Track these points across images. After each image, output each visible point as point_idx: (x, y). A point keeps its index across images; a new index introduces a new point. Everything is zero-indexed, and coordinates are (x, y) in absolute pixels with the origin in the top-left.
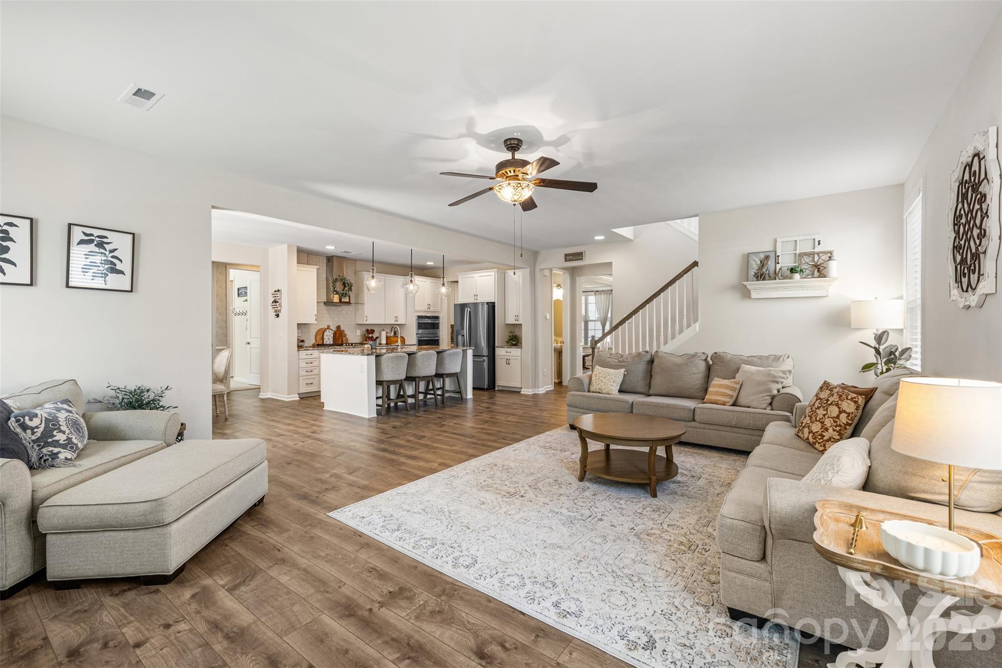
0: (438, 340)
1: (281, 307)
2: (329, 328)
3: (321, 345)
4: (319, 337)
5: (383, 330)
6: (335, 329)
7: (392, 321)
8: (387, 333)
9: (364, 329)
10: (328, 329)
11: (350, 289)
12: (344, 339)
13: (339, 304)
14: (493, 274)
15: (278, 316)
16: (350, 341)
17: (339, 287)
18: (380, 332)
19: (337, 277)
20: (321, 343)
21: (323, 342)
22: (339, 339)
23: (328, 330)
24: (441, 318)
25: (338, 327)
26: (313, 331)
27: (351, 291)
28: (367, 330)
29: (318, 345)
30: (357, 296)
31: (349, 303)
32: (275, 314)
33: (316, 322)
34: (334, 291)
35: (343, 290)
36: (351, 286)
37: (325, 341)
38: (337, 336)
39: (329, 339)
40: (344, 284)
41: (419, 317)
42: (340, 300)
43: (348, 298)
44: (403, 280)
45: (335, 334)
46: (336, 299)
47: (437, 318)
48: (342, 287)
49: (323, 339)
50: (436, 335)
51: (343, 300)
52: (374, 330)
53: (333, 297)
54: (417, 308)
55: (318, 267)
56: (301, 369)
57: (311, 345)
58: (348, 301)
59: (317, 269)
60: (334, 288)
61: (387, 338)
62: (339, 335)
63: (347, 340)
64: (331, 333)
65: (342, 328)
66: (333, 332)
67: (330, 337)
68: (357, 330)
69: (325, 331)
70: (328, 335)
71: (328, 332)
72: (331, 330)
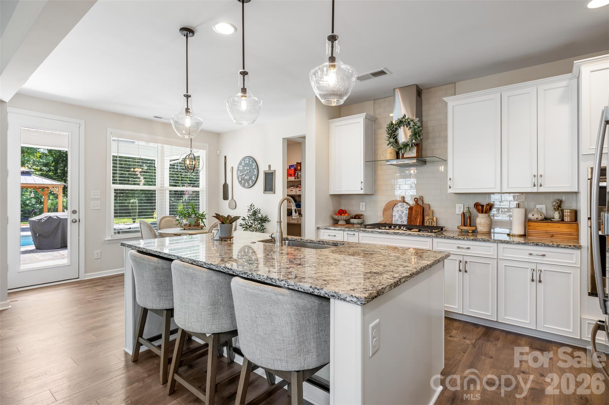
2: (403, 200)
4: (387, 213)
5: (518, 206)
6: (412, 203)
9: (471, 202)
10: (401, 201)
12: (427, 218)
21: (391, 221)
23: (400, 204)
25: (419, 200)
26: (381, 205)
28: (478, 206)
37: (394, 219)
38: (414, 212)
39: (401, 217)
43: (415, 150)
45: (411, 209)
49: (392, 216)
51: (406, 155)
58: (415, 155)
62: (416, 211)
63: (432, 220)
64: (404, 208)
65: (426, 201)
66: (409, 207)
67: (402, 214)
68: (457, 204)
69: (396, 206)
70: (400, 210)
71: (400, 207)
72: (405, 204)
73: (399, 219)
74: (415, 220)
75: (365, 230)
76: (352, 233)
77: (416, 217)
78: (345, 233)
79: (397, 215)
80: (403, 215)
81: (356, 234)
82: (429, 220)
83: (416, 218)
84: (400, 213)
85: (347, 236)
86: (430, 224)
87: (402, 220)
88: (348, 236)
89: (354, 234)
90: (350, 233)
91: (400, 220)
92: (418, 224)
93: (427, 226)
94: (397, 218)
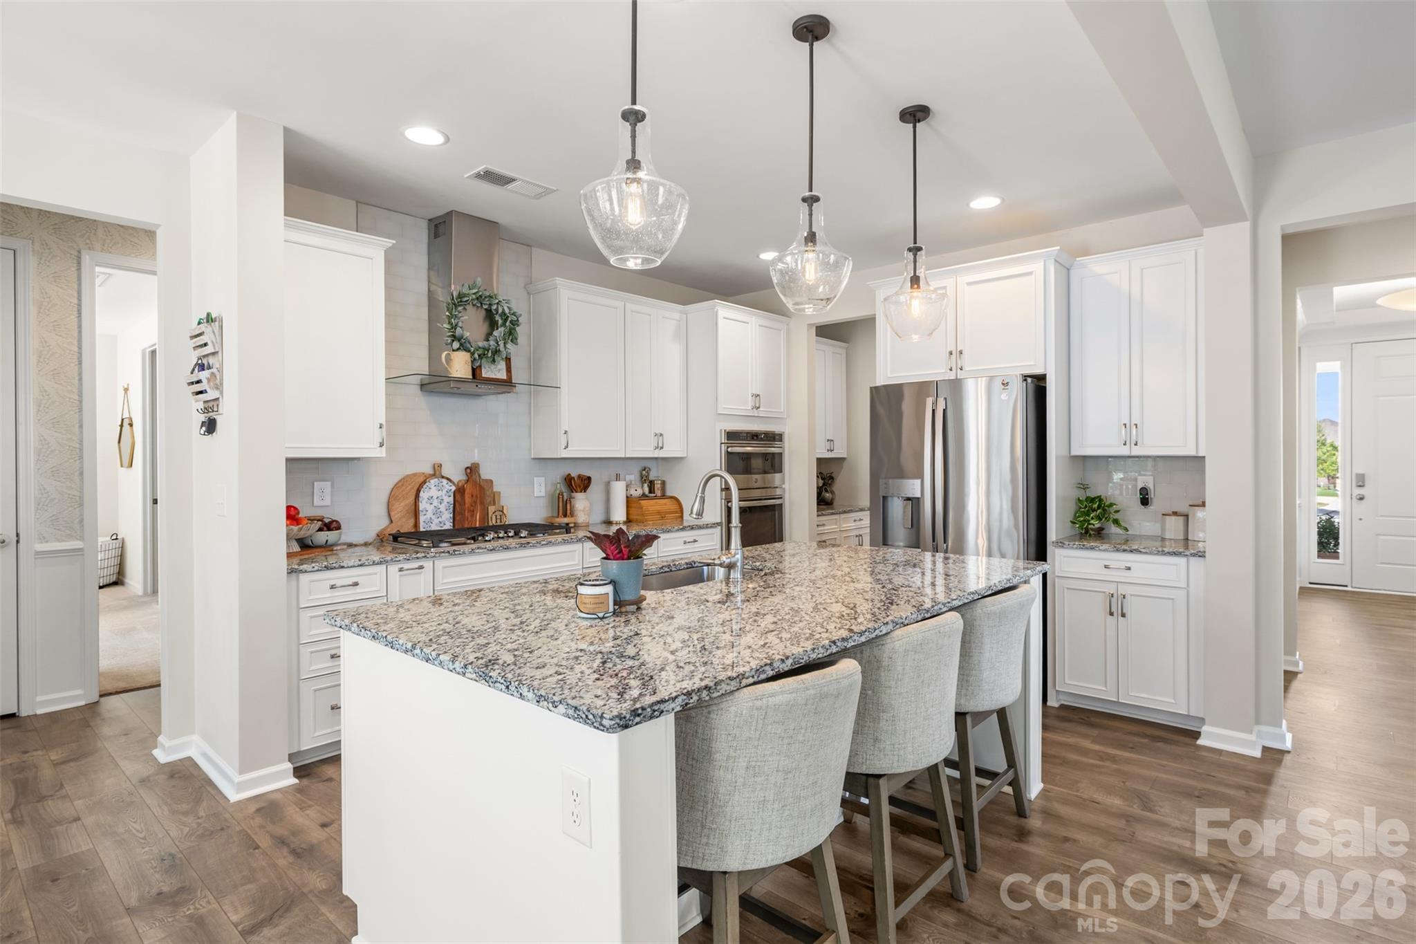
0: (781, 505)
1: (219, 387)
2: (437, 472)
3: (408, 535)
4: (402, 507)
5: (618, 478)
6: (458, 476)
7: (644, 449)
8: (628, 487)
9: (557, 474)
10: (434, 475)
11: (511, 335)
12: (491, 509)
13: (472, 388)
14: (1037, 267)
15: (210, 426)
16: (513, 517)
17: (472, 324)
18: (608, 484)
19: (465, 290)
20: (408, 527)
21: (416, 525)
22: (472, 512)
23: (434, 481)
24: (786, 438)
25: (472, 470)
26: (380, 487)
27: (514, 341)
28: (568, 480)
29: (396, 538)
30: (535, 363)
31: (507, 384)
32: (203, 418)
33: (382, 453)
34: (454, 338)
35: (487, 340)
36: (515, 323)
37: (422, 519)
38: (468, 499)
39: (437, 512)
40: (490, 316)
41: (732, 436)
42: (475, 372)
43: (502, 365)
44: (676, 316)
45: (459, 492)
46: (460, 365)
47: (773, 438)
48: (484, 328)
49: (416, 513)
50: (769, 493)
51: (486, 373)
52: (589, 478)
53: (448, 359)
54: (725, 406)
55: (389, 242)
56: (305, 650)
57: (371, 535)
58: (503, 376)
59: (388, 253)
60: (454, 327)
61: (629, 501)
62: (472, 496)
63: (501, 513)
64: (444, 492)
65: (485, 473)
66: (453, 488)
67: (440, 506)
68: (535, 479)
69: (425, 486)
70: (435, 497)
71: (434, 489)
72: (445, 481)
73: (433, 517)
74: (472, 516)
75: (454, 551)
76: (416, 565)
77: (472, 508)
78: (394, 569)
79: (430, 508)
80: (443, 508)
81: (428, 564)
82: (496, 513)
83: (473, 511)
84: (435, 503)
85: (398, 576)
86: (498, 521)
87: (440, 519)
88: (401, 576)
89: (421, 567)
90: (406, 566)
91: (436, 521)
92: (478, 525)
93: (493, 526)
94: (429, 514)
